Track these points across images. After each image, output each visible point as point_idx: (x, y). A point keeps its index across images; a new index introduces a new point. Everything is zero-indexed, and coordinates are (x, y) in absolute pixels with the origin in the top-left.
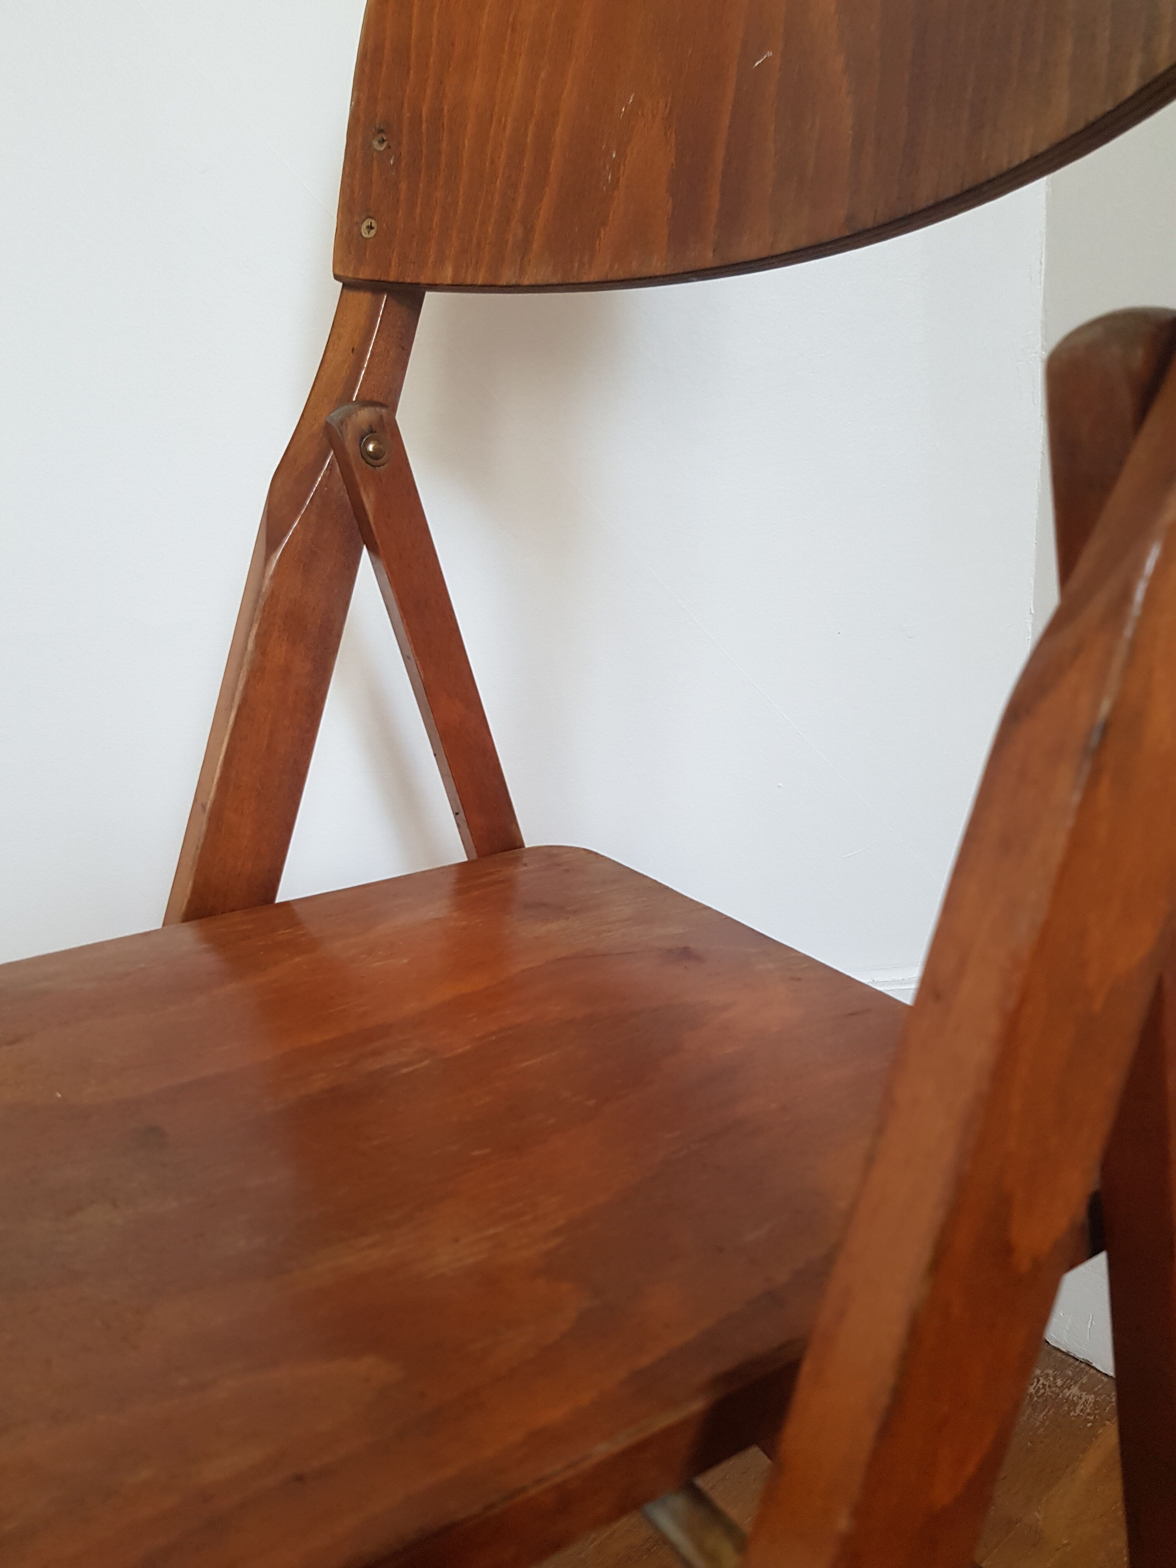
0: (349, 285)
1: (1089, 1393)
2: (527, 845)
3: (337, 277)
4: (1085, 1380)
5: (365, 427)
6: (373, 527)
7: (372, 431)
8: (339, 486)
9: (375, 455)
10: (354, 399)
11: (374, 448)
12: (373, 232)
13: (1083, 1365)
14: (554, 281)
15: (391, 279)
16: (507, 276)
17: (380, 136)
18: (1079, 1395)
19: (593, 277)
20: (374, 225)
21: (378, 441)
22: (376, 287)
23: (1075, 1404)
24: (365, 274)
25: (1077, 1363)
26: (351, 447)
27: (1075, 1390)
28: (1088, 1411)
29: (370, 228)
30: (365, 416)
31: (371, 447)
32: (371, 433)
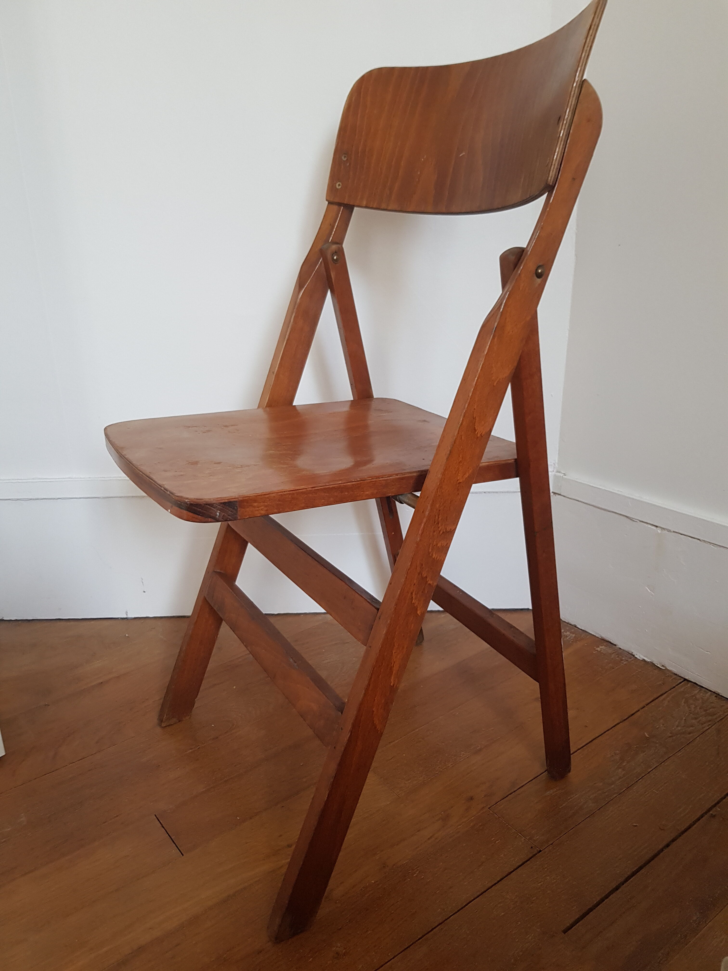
0: (330, 203)
1: (573, 634)
2: (375, 397)
3: (327, 200)
4: (573, 630)
5: (334, 251)
6: (334, 283)
7: (336, 252)
8: (323, 269)
9: (336, 260)
10: (330, 241)
11: (336, 258)
12: (340, 187)
13: (573, 627)
14: (398, 209)
15: (345, 203)
16: (383, 206)
17: (344, 156)
18: (569, 634)
19: (410, 210)
20: (341, 184)
21: (337, 255)
22: (340, 204)
23: (567, 637)
24: (337, 200)
25: (571, 626)
26: (329, 256)
27: (568, 633)
28: (572, 638)
29: (339, 185)
30: (334, 247)
31: (335, 258)
32: (336, 253)
